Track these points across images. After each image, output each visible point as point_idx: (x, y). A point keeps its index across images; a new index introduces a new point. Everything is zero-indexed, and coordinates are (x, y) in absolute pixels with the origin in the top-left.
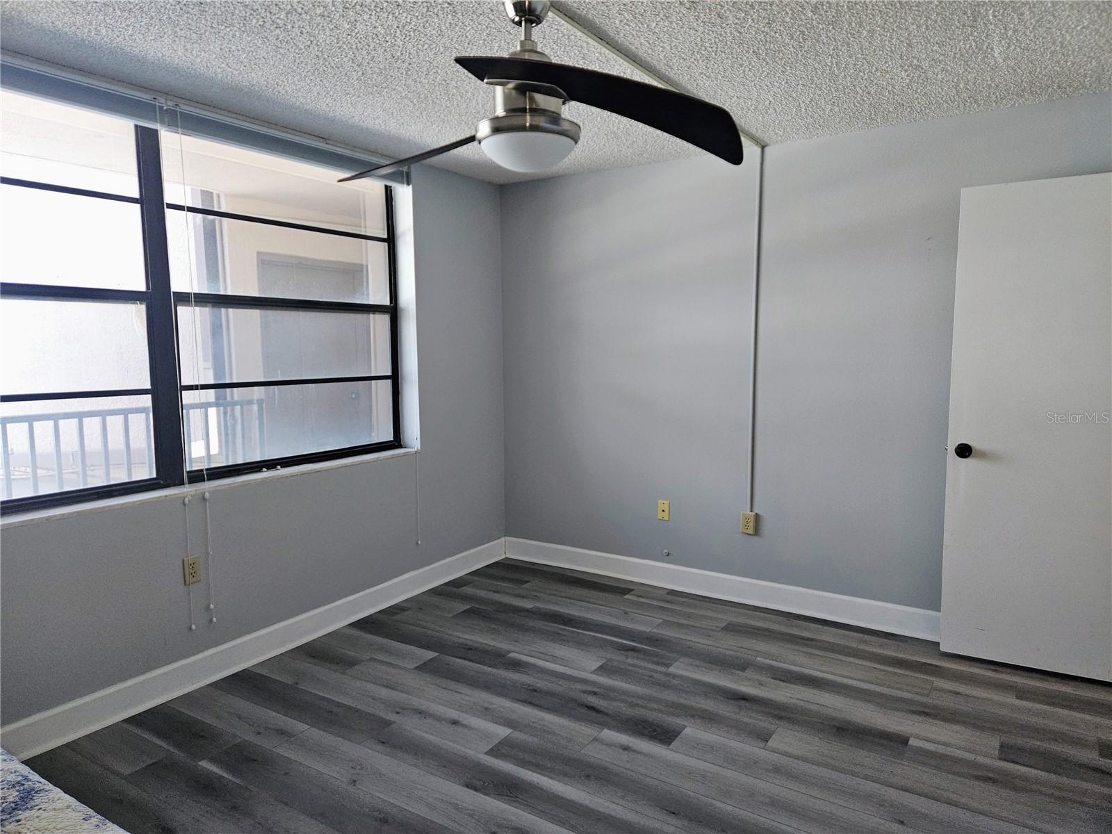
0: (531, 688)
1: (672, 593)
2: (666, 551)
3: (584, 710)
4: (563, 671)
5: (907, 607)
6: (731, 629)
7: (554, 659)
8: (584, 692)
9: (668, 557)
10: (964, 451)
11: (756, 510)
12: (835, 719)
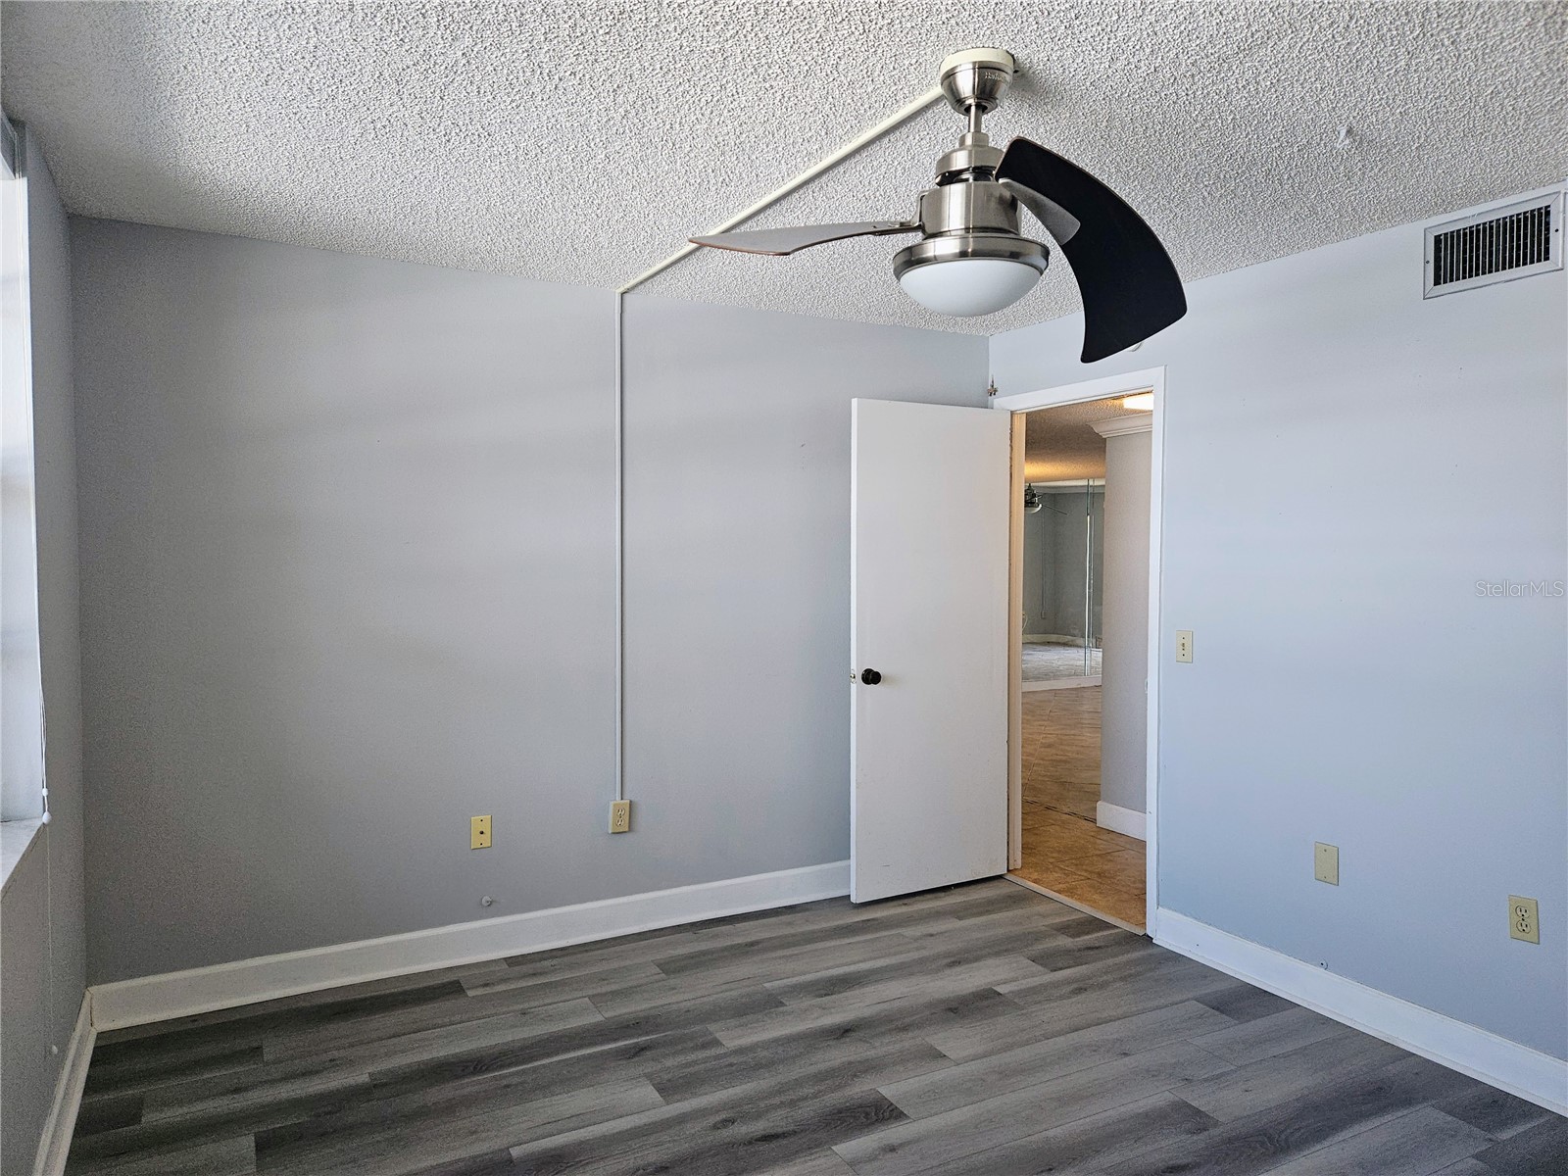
0: (650, 1169)
1: (511, 961)
2: (487, 898)
3: (765, 1147)
4: (632, 1124)
5: (796, 870)
6: (672, 968)
7: (581, 1119)
8: (715, 1127)
9: (491, 908)
10: (871, 677)
11: (628, 795)
12: (942, 1001)
